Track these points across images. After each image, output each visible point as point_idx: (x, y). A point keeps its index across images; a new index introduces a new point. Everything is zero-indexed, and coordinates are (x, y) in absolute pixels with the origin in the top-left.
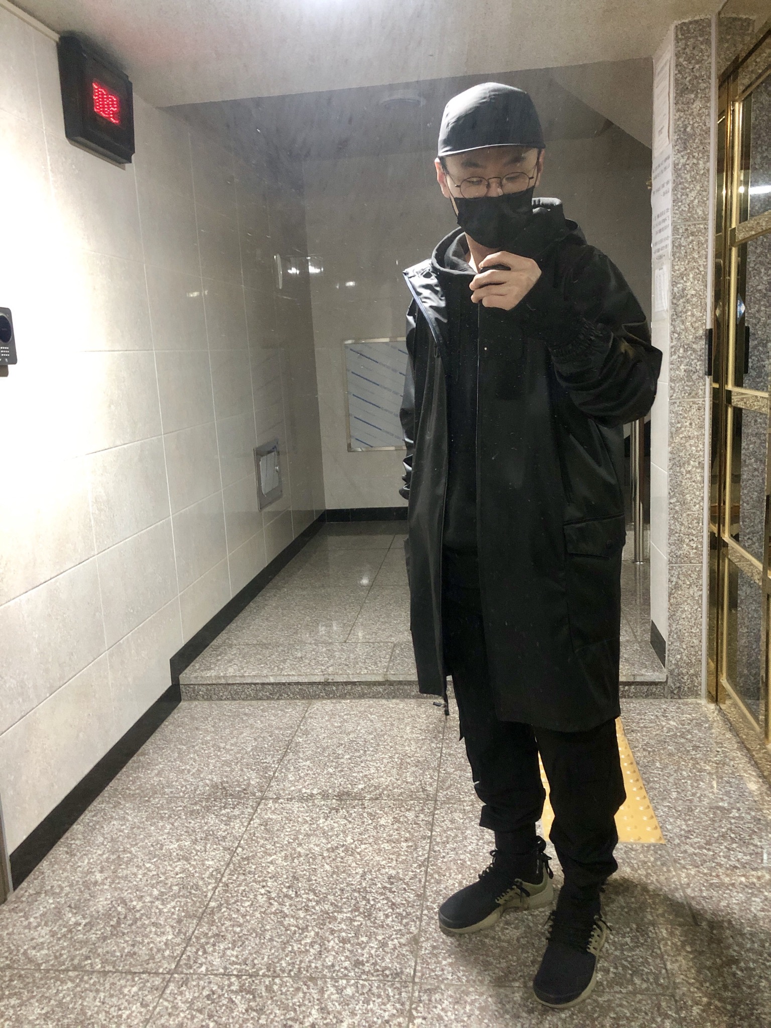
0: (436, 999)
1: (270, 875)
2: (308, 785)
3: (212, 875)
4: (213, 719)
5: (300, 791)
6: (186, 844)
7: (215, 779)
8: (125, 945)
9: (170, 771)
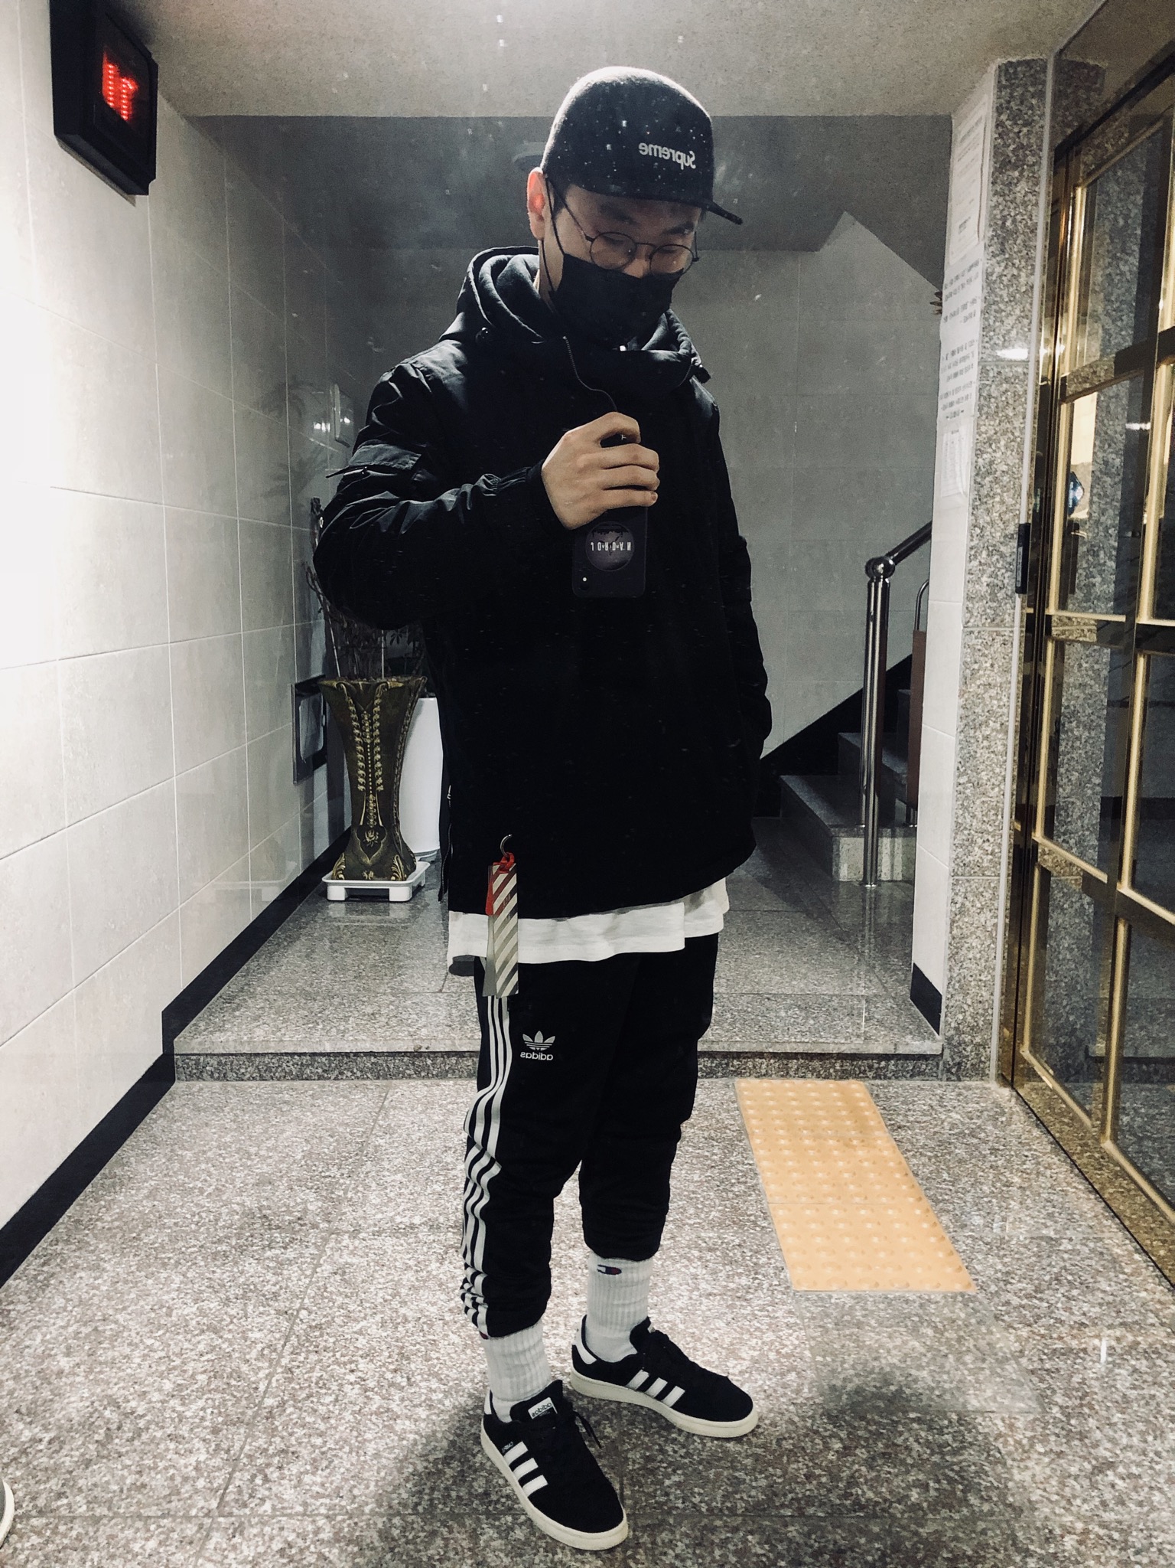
0: (663, 1542)
1: (360, 1352)
2: (404, 1210)
3: (263, 1355)
4: (232, 1109)
5: (392, 1219)
6: (212, 1306)
7: (248, 1203)
8: (125, 1472)
9: (170, 1190)
